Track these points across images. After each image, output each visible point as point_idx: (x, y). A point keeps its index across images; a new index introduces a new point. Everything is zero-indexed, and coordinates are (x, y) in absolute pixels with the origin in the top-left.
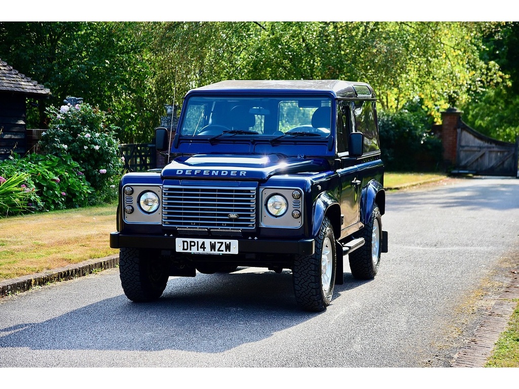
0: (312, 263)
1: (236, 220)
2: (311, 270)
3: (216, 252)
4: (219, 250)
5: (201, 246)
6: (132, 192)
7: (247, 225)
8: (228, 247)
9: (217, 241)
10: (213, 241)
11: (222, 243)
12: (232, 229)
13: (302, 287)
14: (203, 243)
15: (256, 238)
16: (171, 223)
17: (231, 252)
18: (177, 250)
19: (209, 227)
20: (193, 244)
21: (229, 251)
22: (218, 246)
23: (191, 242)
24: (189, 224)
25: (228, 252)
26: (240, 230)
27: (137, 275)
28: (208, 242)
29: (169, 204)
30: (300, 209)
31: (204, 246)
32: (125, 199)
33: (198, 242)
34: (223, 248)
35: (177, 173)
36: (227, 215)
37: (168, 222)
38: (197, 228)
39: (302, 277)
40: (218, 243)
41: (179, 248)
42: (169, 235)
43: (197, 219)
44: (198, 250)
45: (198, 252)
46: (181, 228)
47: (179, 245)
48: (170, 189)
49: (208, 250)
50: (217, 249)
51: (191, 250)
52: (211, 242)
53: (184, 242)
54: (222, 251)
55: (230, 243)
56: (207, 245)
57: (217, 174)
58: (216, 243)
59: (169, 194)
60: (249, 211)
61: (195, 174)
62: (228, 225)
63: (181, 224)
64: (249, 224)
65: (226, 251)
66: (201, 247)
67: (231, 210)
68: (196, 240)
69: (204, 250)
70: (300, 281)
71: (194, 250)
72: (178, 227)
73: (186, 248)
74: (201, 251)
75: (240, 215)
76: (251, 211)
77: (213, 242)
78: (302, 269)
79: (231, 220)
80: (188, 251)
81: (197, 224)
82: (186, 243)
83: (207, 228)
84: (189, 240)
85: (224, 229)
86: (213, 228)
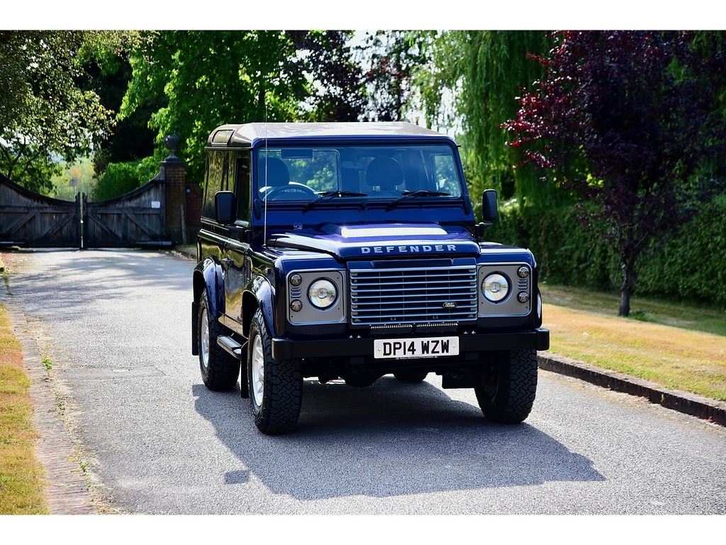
1: (453, 310)
3: (430, 355)
4: (433, 352)
5: (410, 347)
6: (300, 281)
7: (466, 316)
8: (445, 347)
9: (431, 339)
10: (425, 340)
11: (437, 342)
12: (445, 322)
14: (412, 344)
15: (473, 332)
16: (363, 320)
17: (450, 354)
18: (376, 356)
19: (414, 322)
20: (397, 346)
21: (447, 352)
22: (431, 346)
23: (395, 344)
24: (388, 319)
25: (445, 354)
26: (456, 323)
27: (296, 396)
28: (418, 342)
29: (359, 294)
30: (527, 291)
31: (413, 348)
32: (291, 291)
33: (405, 343)
34: (439, 348)
37: (359, 319)
38: (398, 324)
39: (522, 378)
40: (432, 342)
41: (378, 353)
42: (355, 336)
43: (401, 312)
44: (405, 354)
45: (405, 356)
46: (377, 325)
47: (379, 349)
48: (360, 274)
49: (419, 353)
50: (430, 350)
51: (395, 354)
52: (422, 342)
53: (385, 344)
54: (438, 352)
55: (448, 341)
56: (418, 347)
58: (430, 342)
59: (359, 281)
60: (468, 297)
62: (441, 317)
63: (377, 320)
64: (469, 315)
65: (443, 352)
66: (409, 350)
67: (446, 298)
68: (401, 341)
69: (413, 353)
70: (518, 385)
71: (400, 354)
72: (373, 325)
73: (388, 352)
74: (409, 355)
75: (458, 303)
76: (471, 296)
77: (425, 342)
78: (522, 368)
79: (446, 310)
80: (392, 356)
81: (398, 319)
82: (388, 346)
83: (412, 324)
84: (392, 341)
85: (437, 323)
86: (420, 324)
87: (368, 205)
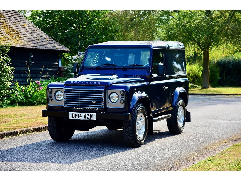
0: (130, 125)
1: (95, 104)
2: (130, 128)
3: (86, 119)
4: (87, 118)
6: (52, 91)
7: (100, 107)
8: (91, 117)
11: (89, 115)
12: (93, 108)
13: (126, 136)
14: (81, 115)
16: (68, 105)
17: (93, 119)
20: (76, 115)
21: (92, 118)
22: (87, 116)
24: (75, 106)
25: (91, 119)
26: (97, 109)
27: (55, 129)
28: (83, 114)
29: (67, 97)
30: (124, 99)
32: (49, 94)
33: (78, 114)
34: (89, 117)
35: (71, 83)
36: (91, 102)
37: (66, 105)
38: (78, 108)
39: (126, 131)
40: (87, 114)
41: (70, 117)
42: (67, 111)
43: (79, 104)
44: (79, 118)
48: (67, 90)
49: (83, 118)
50: (87, 117)
53: (72, 114)
54: (89, 118)
55: (92, 115)
56: (83, 116)
57: (88, 83)
58: (86, 115)
59: (67, 92)
61: (79, 83)
62: (92, 106)
65: (91, 118)
66: (80, 117)
67: (93, 100)
69: (81, 118)
71: (77, 118)
72: (71, 107)
75: (97, 102)
76: (102, 100)
78: (126, 127)
79: (93, 104)
80: (74, 118)
81: (79, 106)
82: (73, 115)
83: (83, 108)
84: (75, 113)
85: (90, 108)
86: (86, 108)
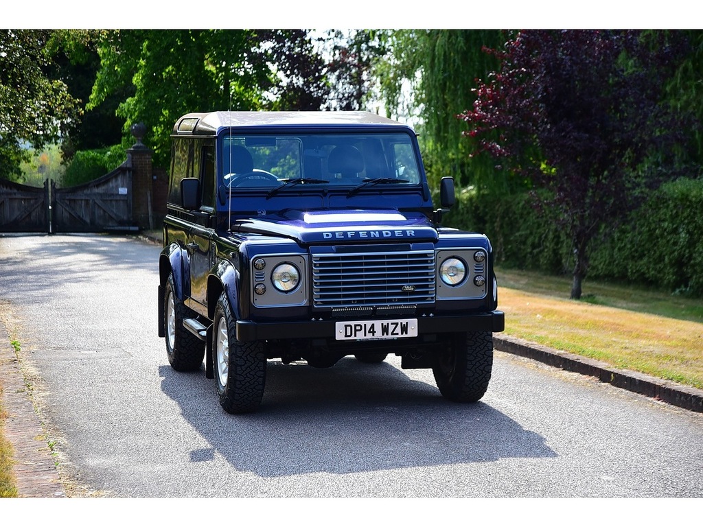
1: (412, 293)
3: (390, 336)
4: (392, 334)
5: (370, 329)
6: (264, 265)
7: (424, 299)
8: (404, 329)
9: (390, 321)
10: (385, 322)
11: (397, 324)
12: (404, 305)
14: (373, 326)
16: (324, 303)
17: (409, 335)
18: (338, 338)
19: (374, 305)
20: (358, 328)
21: (406, 333)
22: (391, 328)
23: (356, 326)
24: (349, 302)
25: (404, 335)
26: (414, 305)
27: (260, 377)
28: (378, 324)
29: (321, 278)
30: (484, 275)
31: (373, 329)
32: (254, 275)
33: (365, 325)
34: (398, 330)
35: (325, 237)
36: (400, 288)
37: (321, 302)
38: (359, 307)
39: (478, 359)
40: (392, 324)
41: (340, 335)
42: (317, 319)
43: (361, 295)
44: (365, 335)
45: (365, 338)
46: (338, 308)
47: (341, 331)
48: (322, 259)
49: (379, 335)
50: (390, 331)
51: (355, 336)
52: (382, 324)
53: (346, 326)
54: (397, 334)
55: (407, 323)
56: (378, 329)
57: (377, 235)
58: (390, 324)
59: (321, 265)
60: (426, 280)
61: (349, 236)
62: (400, 300)
63: (338, 303)
64: (427, 298)
65: (402, 334)
66: (369, 332)
67: (406, 281)
68: (362, 323)
69: (373, 335)
70: (474, 365)
71: (360, 336)
72: (334, 308)
73: (349, 333)
74: (369, 336)
75: (417, 287)
76: (430, 280)
77: (385, 324)
78: (478, 349)
80: (353, 338)
81: (359, 302)
82: (349, 328)
83: (371, 306)
84: (353, 323)
85: (396, 306)
86: (380, 306)
87: (330, 191)
